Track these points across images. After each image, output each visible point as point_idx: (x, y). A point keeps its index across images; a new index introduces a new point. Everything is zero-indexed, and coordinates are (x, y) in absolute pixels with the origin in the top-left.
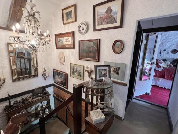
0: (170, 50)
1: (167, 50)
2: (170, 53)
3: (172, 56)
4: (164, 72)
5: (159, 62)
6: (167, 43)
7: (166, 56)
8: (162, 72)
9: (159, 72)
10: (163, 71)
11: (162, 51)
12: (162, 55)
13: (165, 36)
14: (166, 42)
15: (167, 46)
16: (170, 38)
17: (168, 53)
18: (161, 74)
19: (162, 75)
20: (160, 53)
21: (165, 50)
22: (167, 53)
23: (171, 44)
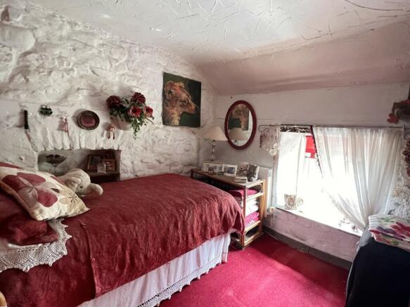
0: (70, 112)
1: (55, 112)
2: (72, 125)
3: (83, 139)
4: (82, 257)
5: (31, 193)
6: (50, 73)
7: (59, 141)
8: (73, 262)
9: (53, 278)
10: (77, 259)
11: (30, 115)
12: (39, 135)
13: (30, 34)
14: (42, 66)
15: (50, 91)
16: (57, 52)
17: (63, 126)
18: (67, 285)
19: (74, 283)
20: (26, 127)
21: (46, 111)
22: (57, 125)
23: (67, 85)
